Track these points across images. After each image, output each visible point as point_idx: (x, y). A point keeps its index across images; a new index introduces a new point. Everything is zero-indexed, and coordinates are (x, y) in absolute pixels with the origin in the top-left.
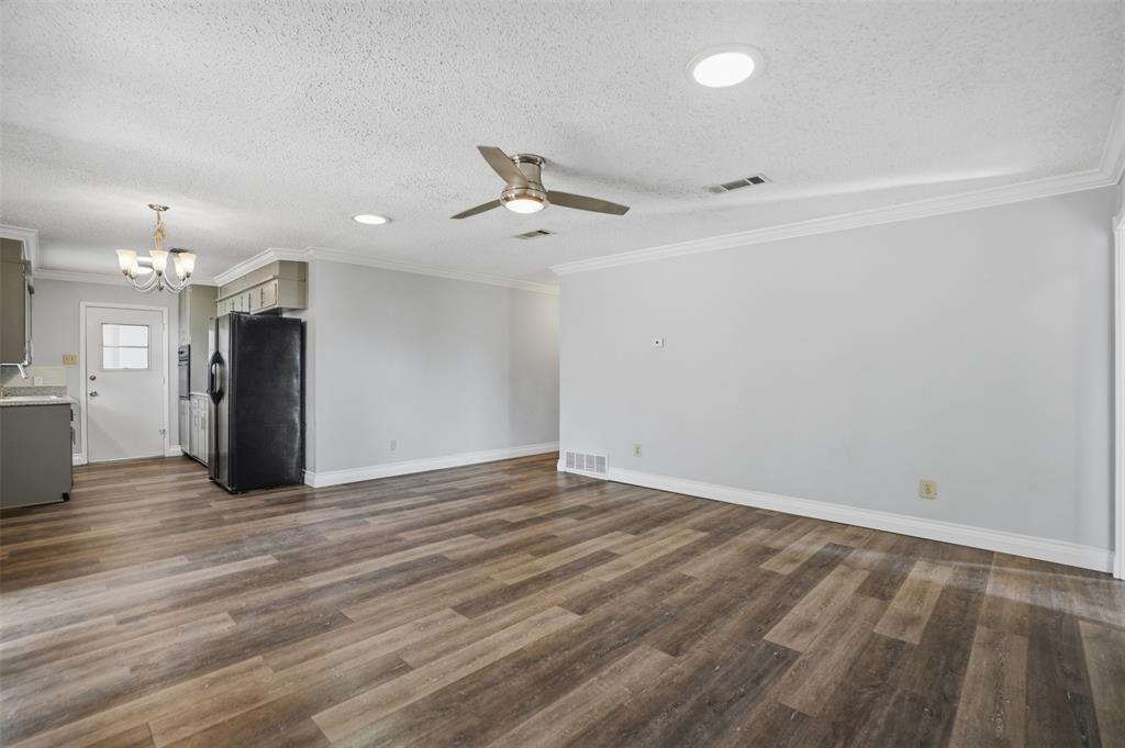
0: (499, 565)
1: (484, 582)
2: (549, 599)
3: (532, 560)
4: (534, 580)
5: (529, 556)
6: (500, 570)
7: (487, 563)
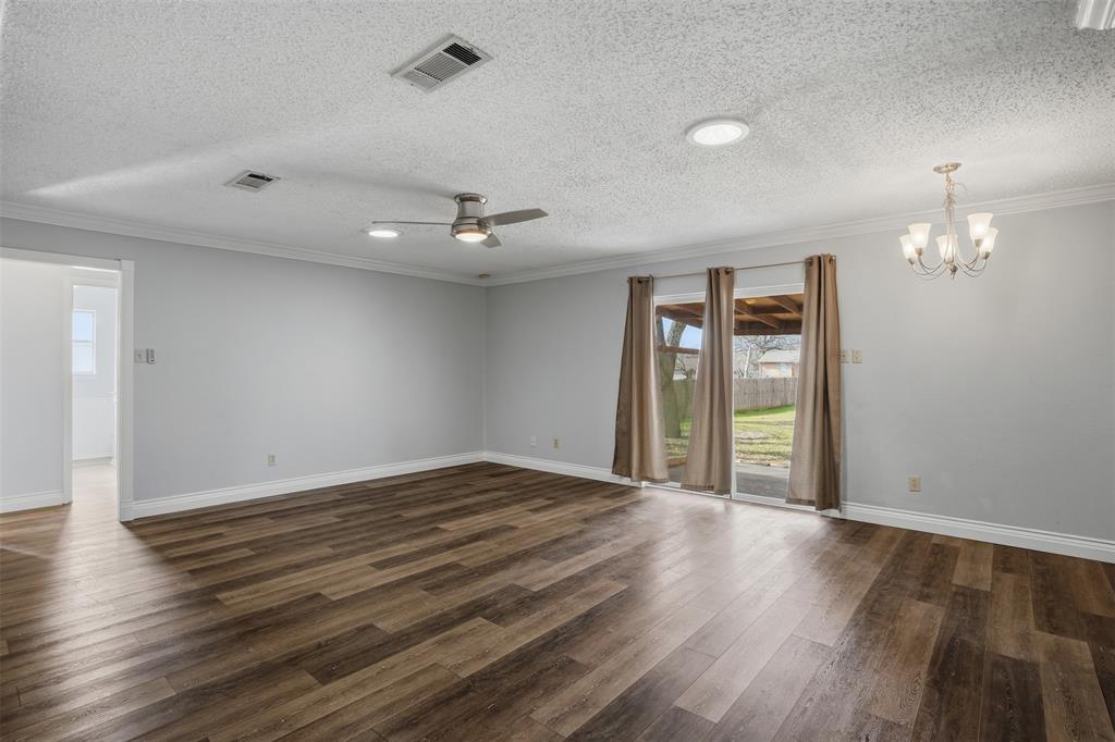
0: (492, 554)
1: (502, 542)
2: (454, 534)
3: (462, 560)
4: (462, 544)
5: (464, 563)
6: (491, 550)
7: (504, 556)
